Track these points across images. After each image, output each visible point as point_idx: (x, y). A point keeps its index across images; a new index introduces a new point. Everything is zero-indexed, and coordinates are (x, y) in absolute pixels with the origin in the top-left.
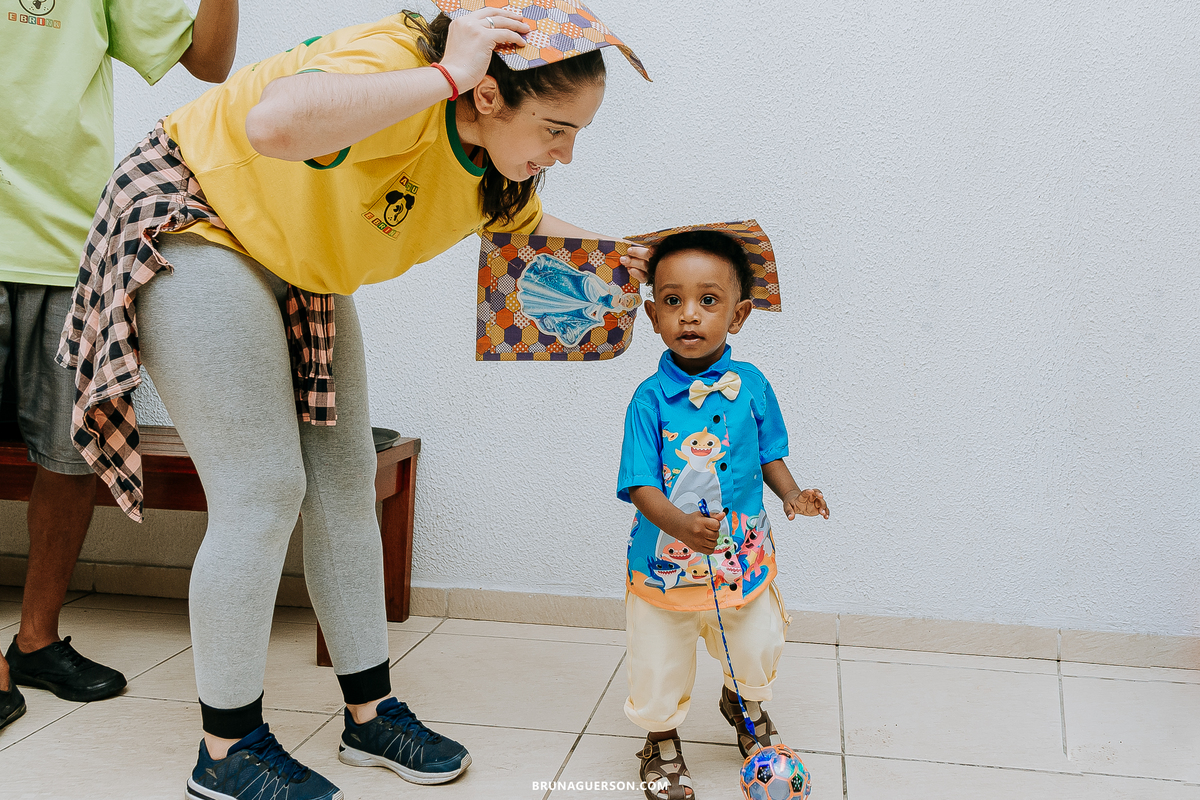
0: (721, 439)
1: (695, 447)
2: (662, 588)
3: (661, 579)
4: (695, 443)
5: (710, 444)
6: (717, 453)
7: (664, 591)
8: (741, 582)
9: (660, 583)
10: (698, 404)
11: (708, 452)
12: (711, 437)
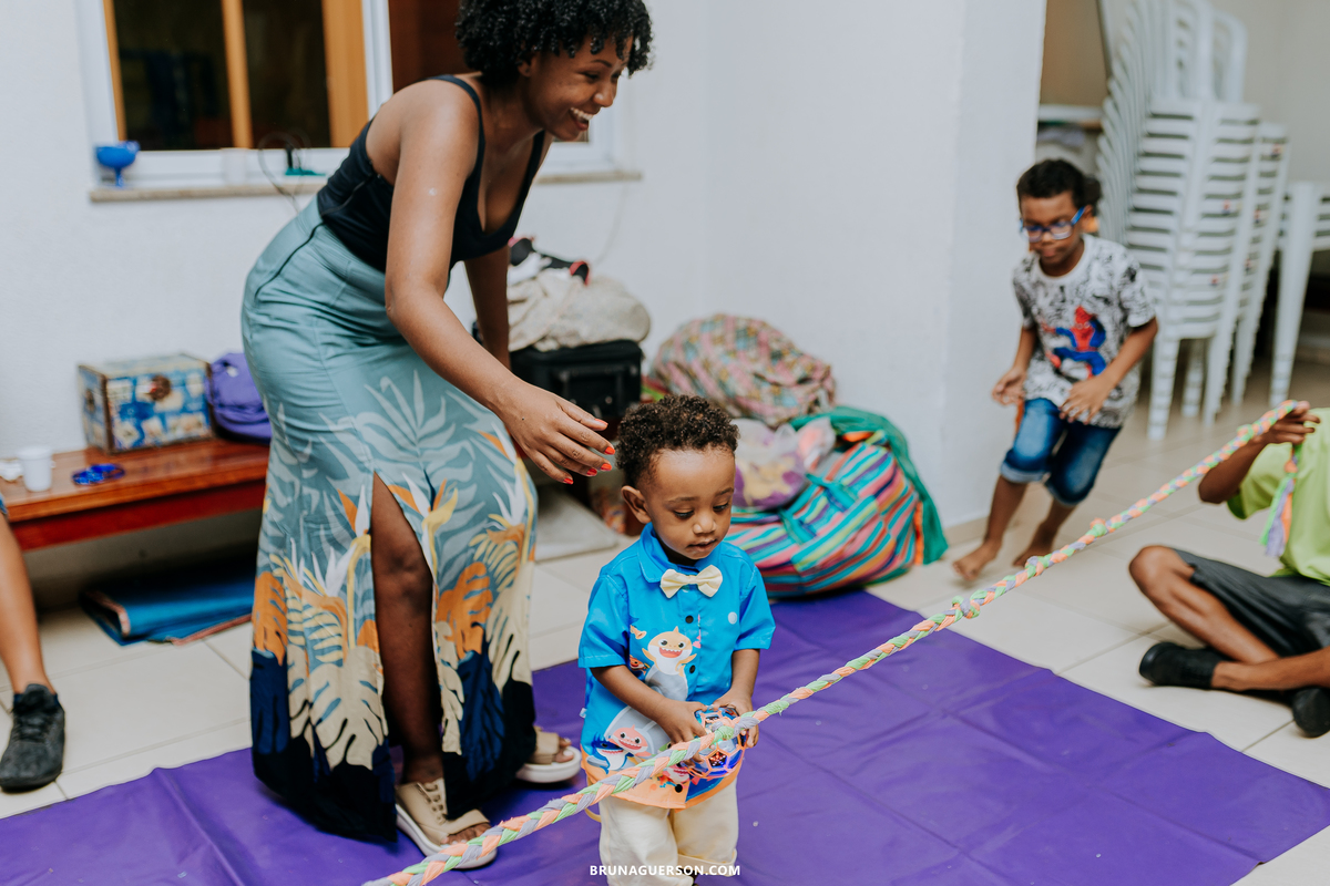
0: (693, 640)
1: (664, 647)
2: (606, 769)
3: (604, 759)
4: (665, 643)
5: (681, 645)
6: (687, 654)
7: (607, 772)
8: (688, 785)
9: (604, 763)
10: (669, 594)
11: (678, 654)
12: (684, 639)
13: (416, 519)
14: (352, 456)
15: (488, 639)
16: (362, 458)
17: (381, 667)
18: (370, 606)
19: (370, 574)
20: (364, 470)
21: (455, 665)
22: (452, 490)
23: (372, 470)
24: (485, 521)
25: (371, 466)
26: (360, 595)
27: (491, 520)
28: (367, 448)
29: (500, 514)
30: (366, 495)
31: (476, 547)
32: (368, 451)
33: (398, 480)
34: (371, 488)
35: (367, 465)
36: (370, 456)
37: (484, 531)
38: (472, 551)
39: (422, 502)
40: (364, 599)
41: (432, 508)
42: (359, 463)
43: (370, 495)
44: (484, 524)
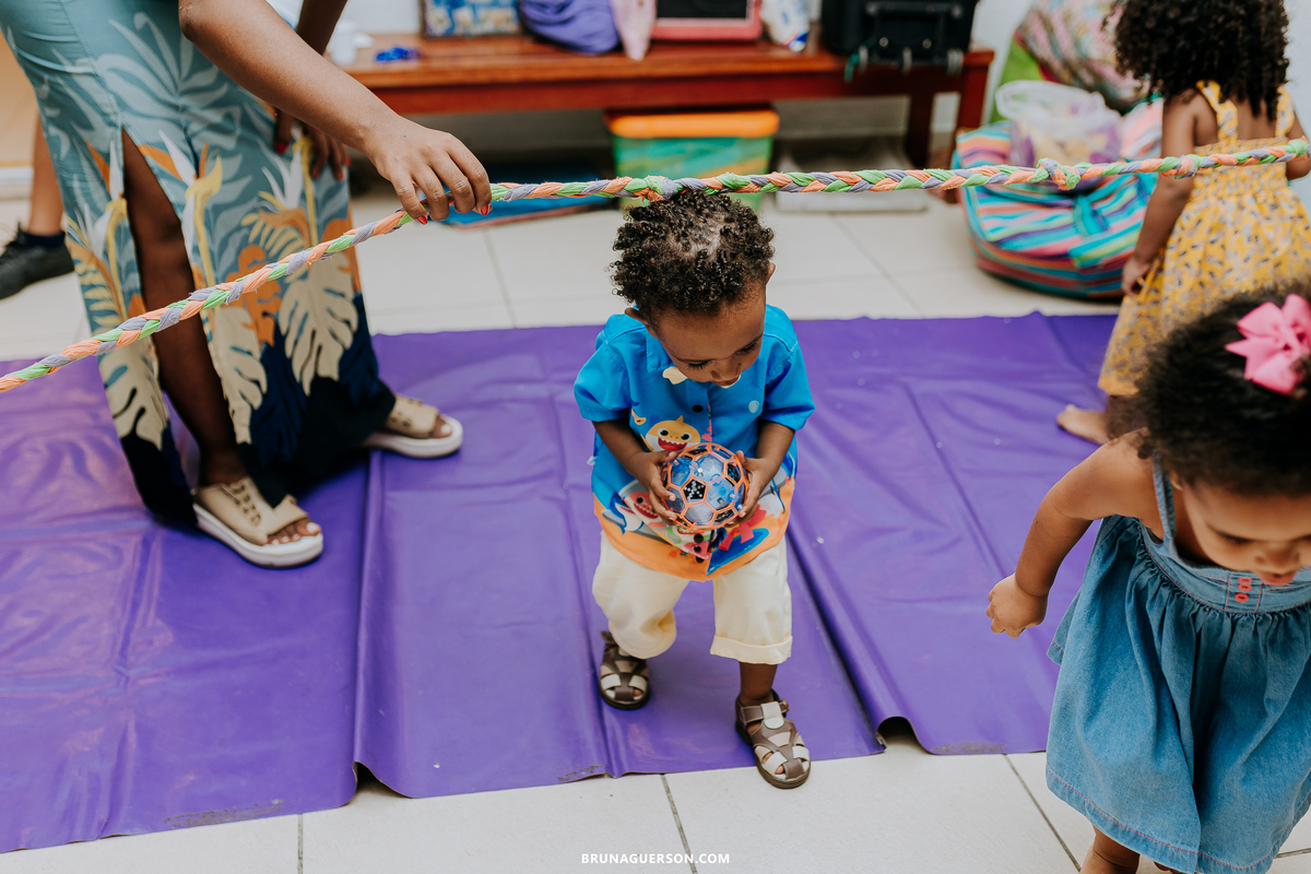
1: (664, 437)
2: (623, 527)
3: (622, 516)
4: (665, 434)
5: (686, 437)
7: (624, 531)
9: (621, 521)
11: (680, 446)
12: (689, 430)
13: (178, 188)
14: (95, 105)
15: (283, 330)
16: (108, 110)
17: (153, 348)
18: (134, 280)
19: (131, 244)
20: (112, 124)
21: (258, 354)
22: (215, 158)
23: (119, 124)
24: (255, 199)
25: (120, 119)
26: (123, 265)
27: (261, 199)
28: (112, 98)
29: (271, 191)
30: (117, 155)
31: (251, 227)
32: (114, 102)
33: (151, 139)
34: (120, 146)
35: (113, 118)
36: (116, 108)
37: (254, 210)
38: (244, 232)
39: (184, 168)
40: (128, 271)
41: (198, 175)
42: (104, 114)
43: (121, 154)
44: (253, 203)
